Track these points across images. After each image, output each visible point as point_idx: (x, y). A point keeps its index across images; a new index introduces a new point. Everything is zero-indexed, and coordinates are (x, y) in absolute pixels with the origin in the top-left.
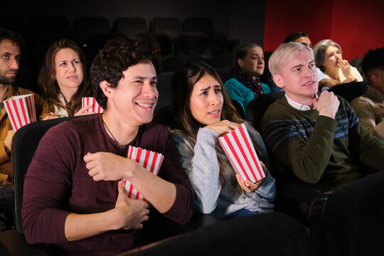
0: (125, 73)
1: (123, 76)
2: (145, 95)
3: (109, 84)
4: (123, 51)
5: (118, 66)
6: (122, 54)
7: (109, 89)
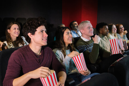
0: (37, 29)
1: (37, 30)
2: (45, 36)
3: (31, 34)
4: (36, 22)
5: (34, 27)
6: (35, 23)
7: (31, 35)
